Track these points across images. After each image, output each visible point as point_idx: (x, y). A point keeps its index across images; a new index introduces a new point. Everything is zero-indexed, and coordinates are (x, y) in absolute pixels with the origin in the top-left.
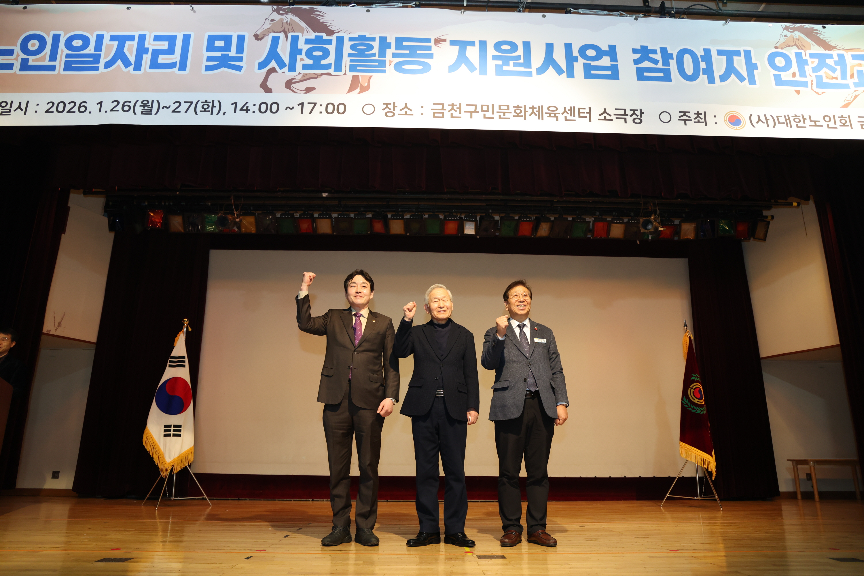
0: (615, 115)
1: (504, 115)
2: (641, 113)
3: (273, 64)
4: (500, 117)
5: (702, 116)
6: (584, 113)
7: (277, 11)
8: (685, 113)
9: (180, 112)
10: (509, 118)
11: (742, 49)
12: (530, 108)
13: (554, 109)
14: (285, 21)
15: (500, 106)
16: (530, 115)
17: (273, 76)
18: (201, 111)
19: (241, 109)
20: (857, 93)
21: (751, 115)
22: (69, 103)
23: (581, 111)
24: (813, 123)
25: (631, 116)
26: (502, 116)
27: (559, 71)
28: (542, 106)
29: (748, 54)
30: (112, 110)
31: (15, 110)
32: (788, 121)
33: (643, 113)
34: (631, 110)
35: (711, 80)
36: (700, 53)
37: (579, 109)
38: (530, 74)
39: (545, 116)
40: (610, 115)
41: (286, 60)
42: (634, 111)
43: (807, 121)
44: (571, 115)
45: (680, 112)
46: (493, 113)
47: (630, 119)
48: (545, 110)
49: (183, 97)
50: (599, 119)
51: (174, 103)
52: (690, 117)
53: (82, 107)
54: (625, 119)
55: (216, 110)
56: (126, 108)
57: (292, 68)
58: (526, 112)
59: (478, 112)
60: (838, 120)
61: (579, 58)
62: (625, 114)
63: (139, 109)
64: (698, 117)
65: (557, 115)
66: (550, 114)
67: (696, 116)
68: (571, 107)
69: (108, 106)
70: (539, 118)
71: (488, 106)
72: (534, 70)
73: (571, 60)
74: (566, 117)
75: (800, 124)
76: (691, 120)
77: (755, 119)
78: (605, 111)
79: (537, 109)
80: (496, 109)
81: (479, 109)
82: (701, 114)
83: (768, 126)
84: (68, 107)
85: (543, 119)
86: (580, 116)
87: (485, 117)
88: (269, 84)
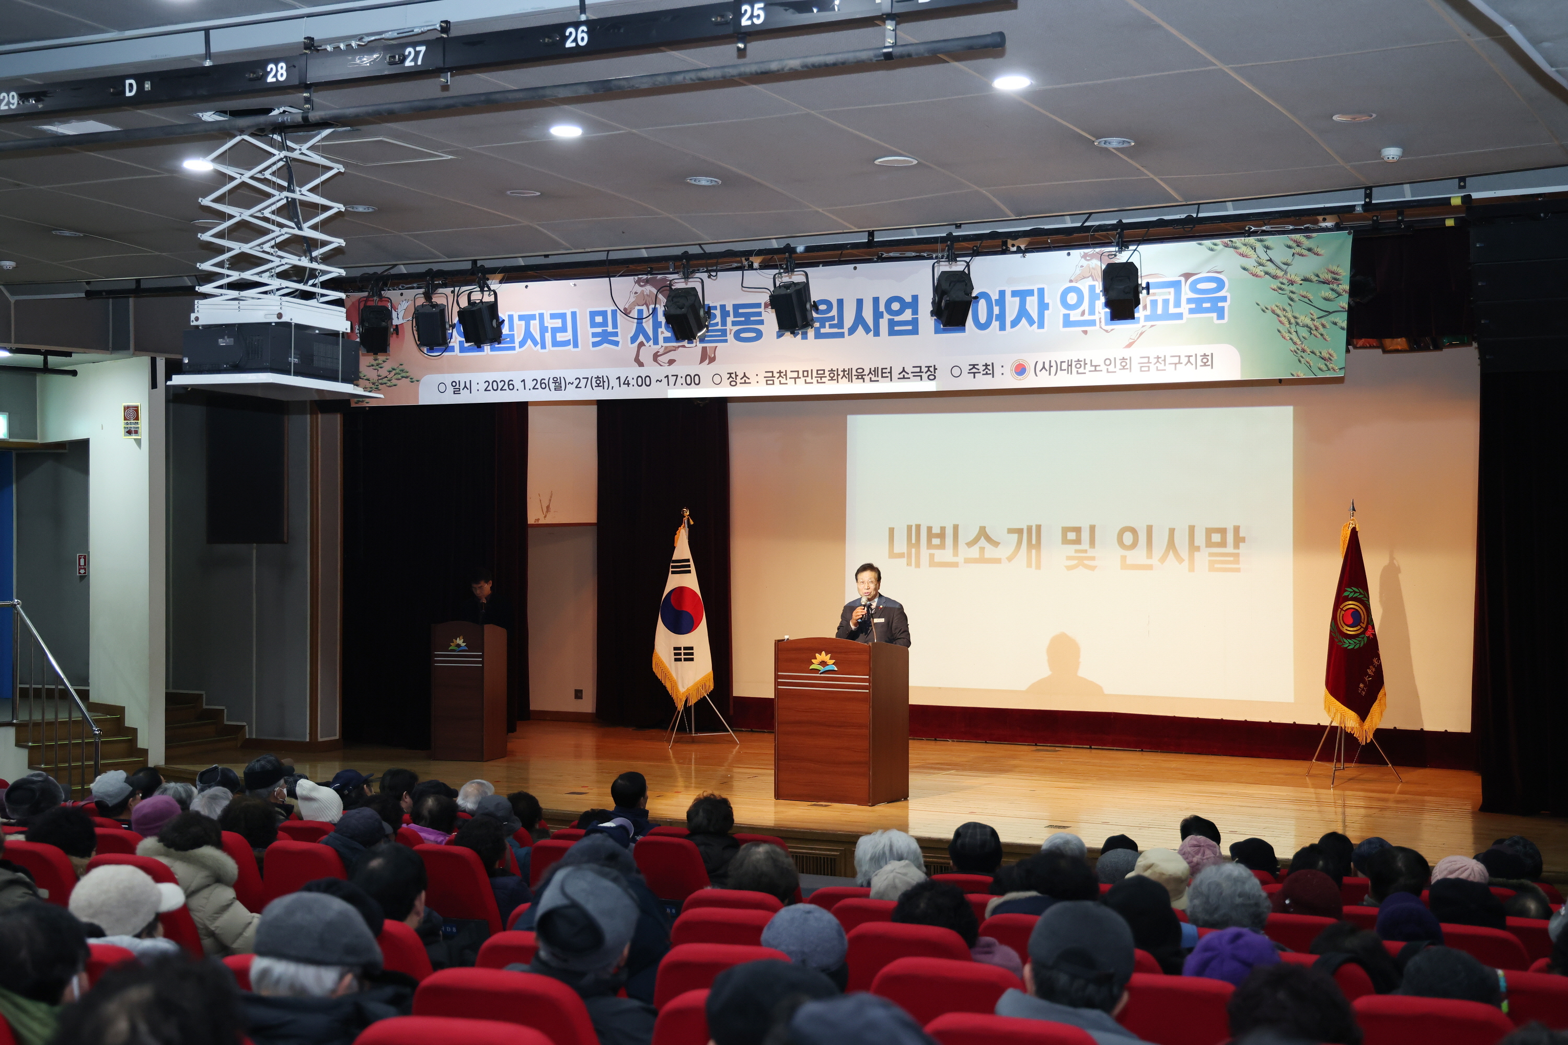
0: (912, 373)
1: (821, 379)
2: (935, 369)
3: (641, 338)
4: (818, 382)
5: (990, 368)
6: (886, 373)
7: (638, 282)
8: (974, 366)
9: (581, 388)
10: (825, 383)
11: (1035, 288)
12: (842, 371)
13: (861, 371)
14: (645, 293)
15: (817, 371)
16: (842, 378)
17: (643, 348)
18: (596, 386)
19: (624, 384)
20: (1144, 329)
21: (1037, 362)
22: (500, 382)
23: (884, 371)
24: (1093, 368)
25: (926, 373)
26: (819, 381)
27: (867, 330)
28: (852, 369)
29: (1041, 291)
30: (534, 388)
31: (463, 389)
32: (1070, 367)
33: (937, 369)
34: (926, 367)
35: (1002, 327)
36: (995, 296)
37: (882, 369)
38: (841, 335)
39: (854, 378)
40: (908, 374)
41: (651, 334)
42: (929, 367)
43: (1088, 367)
44: (875, 376)
45: (970, 365)
46: (812, 379)
47: (925, 376)
48: (854, 373)
49: (582, 373)
50: (899, 378)
51: (576, 379)
52: (979, 370)
53: (510, 385)
54: (921, 376)
55: (606, 384)
56: (543, 386)
57: (656, 342)
58: (838, 375)
59: (800, 378)
60: (1118, 362)
61: (885, 314)
62: (921, 372)
63: (552, 386)
64: (986, 368)
65: (864, 377)
66: (858, 376)
67: (985, 367)
68: (875, 368)
69: (530, 384)
70: (849, 381)
71: (807, 371)
72: (846, 330)
73: (877, 315)
74: (871, 378)
75: (1080, 371)
76: (980, 372)
77: (1039, 366)
78: (904, 370)
79: (847, 372)
80: (815, 374)
81: (801, 375)
82: (989, 365)
83: (1050, 374)
84: (501, 385)
85: (852, 382)
86: (882, 377)
87: (806, 383)
88: (641, 358)
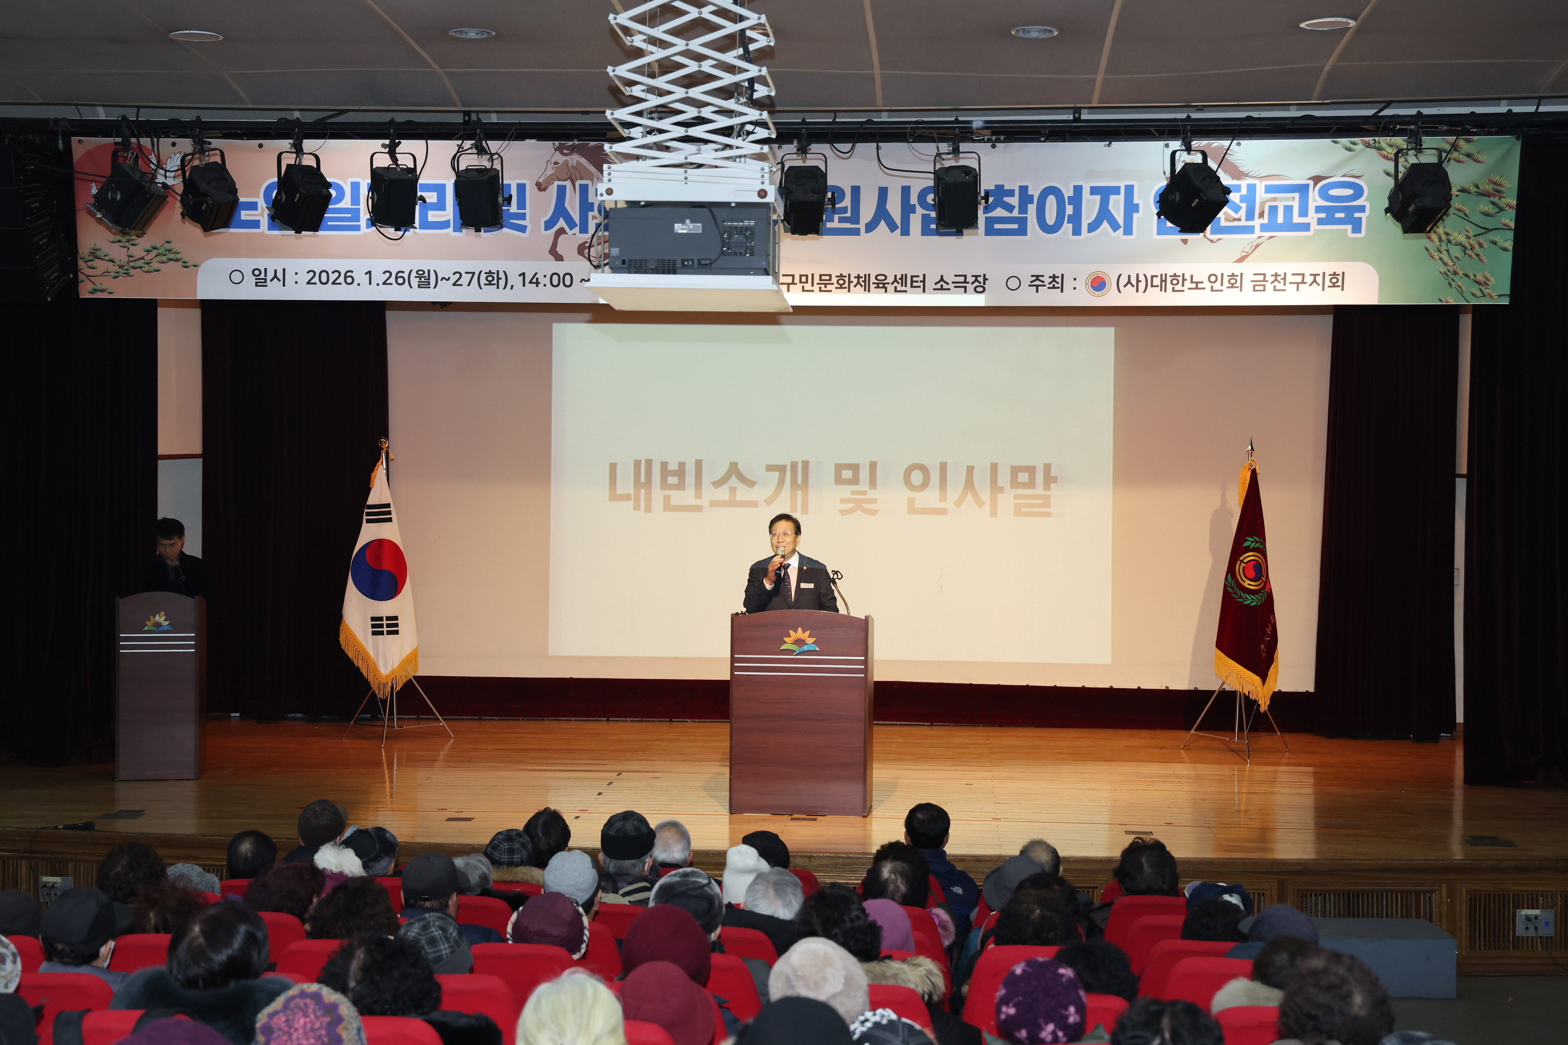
0: (953, 283)
1: (826, 287)
2: (985, 279)
3: (561, 223)
4: (820, 290)
5: (1059, 280)
6: (917, 282)
7: (559, 149)
8: (1037, 277)
9: (461, 285)
10: (831, 291)
11: (1122, 185)
12: (855, 277)
13: (883, 278)
14: (570, 165)
15: (821, 276)
16: (855, 286)
17: (562, 238)
18: (485, 284)
19: (531, 282)
20: (1260, 241)
21: (1120, 275)
22: (333, 273)
23: (915, 279)
24: (1194, 286)
25: (972, 283)
26: (823, 288)
27: (892, 227)
28: (869, 275)
29: (1130, 190)
30: (384, 283)
31: (271, 280)
32: (1163, 283)
33: (987, 279)
34: (973, 276)
35: (1077, 231)
36: (1068, 193)
37: (912, 277)
38: (856, 232)
39: (872, 286)
40: (948, 284)
41: (576, 218)
42: (976, 277)
43: (1188, 284)
44: (902, 286)
45: (1032, 276)
46: (813, 285)
47: (970, 287)
48: (873, 280)
49: (464, 266)
50: (934, 289)
51: (454, 274)
52: (1043, 282)
53: (348, 277)
54: (965, 287)
55: (502, 283)
56: (400, 281)
57: (584, 230)
58: (850, 282)
59: (796, 284)
60: (1226, 279)
61: (918, 208)
62: (965, 282)
63: (415, 282)
64: (1054, 280)
65: (886, 285)
66: (878, 284)
67: (1051, 279)
68: (902, 275)
69: (378, 277)
70: (865, 290)
71: (807, 276)
72: (862, 226)
73: (907, 209)
74: (896, 288)
75: (1177, 288)
76: (1045, 286)
77: (1124, 281)
78: (942, 279)
79: (863, 279)
80: (817, 280)
81: (797, 280)
82: (1058, 277)
83: (1137, 291)
84: (333, 277)
85: (869, 291)
86: (912, 286)
87: (803, 290)
88: (560, 250)
